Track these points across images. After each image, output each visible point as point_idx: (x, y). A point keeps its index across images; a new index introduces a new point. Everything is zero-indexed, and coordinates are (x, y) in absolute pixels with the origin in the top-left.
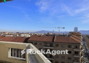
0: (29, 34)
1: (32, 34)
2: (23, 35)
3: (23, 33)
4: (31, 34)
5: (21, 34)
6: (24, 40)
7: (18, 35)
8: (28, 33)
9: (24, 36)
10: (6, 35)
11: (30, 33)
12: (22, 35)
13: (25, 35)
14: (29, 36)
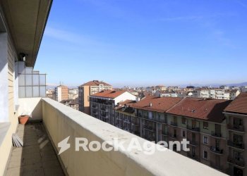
0: (227, 91)
1: (236, 91)
2: (205, 94)
3: (205, 88)
4: (232, 92)
5: (200, 89)
6: (211, 108)
7: (190, 94)
8: (222, 87)
9: (208, 97)
10: (163, 92)
11: (227, 88)
12: (202, 92)
13: (213, 92)
14: (227, 96)
